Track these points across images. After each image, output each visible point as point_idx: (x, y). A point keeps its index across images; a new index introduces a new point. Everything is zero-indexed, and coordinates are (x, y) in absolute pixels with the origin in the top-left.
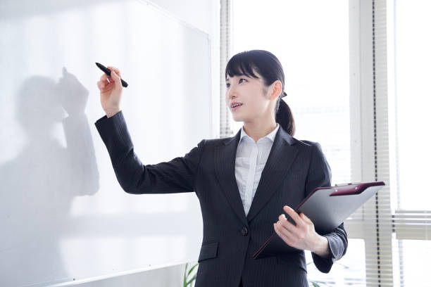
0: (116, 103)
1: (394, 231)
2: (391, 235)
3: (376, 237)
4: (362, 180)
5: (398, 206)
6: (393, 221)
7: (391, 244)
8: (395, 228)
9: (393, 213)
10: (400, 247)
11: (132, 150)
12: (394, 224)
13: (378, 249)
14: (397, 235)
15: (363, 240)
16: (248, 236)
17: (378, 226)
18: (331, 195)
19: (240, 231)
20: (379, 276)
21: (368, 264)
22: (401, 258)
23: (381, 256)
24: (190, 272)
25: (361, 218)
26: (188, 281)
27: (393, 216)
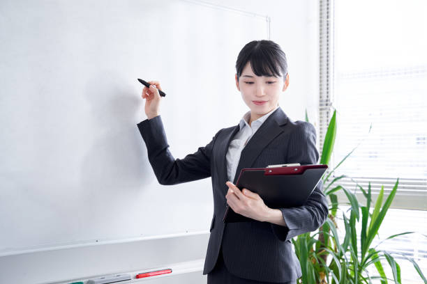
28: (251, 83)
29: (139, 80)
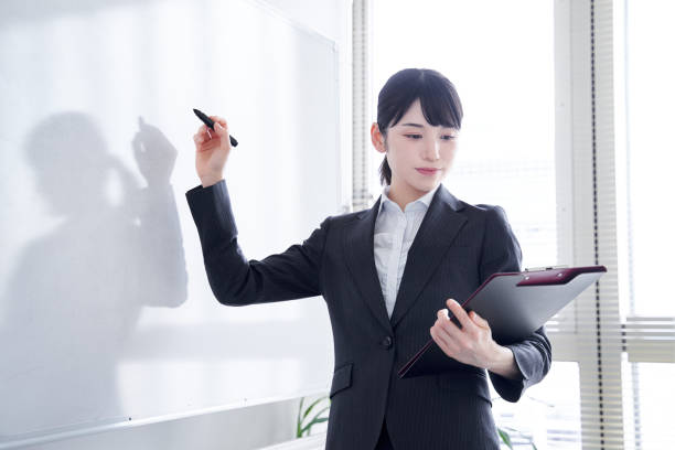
0: (218, 168)
1: (624, 349)
2: (619, 356)
3: (597, 359)
4: (575, 263)
5: (632, 310)
6: (624, 334)
7: (619, 370)
8: (626, 345)
9: (624, 322)
10: (635, 374)
11: (235, 240)
12: (625, 337)
13: (600, 377)
14: (630, 356)
15: (576, 364)
16: (393, 350)
17: (599, 341)
18: (519, 285)
19: (381, 343)
20: (602, 420)
21: (585, 401)
22: (636, 391)
23: (604, 388)
24: (307, 413)
25: (574, 330)
26: (303, 427)
27: (623, 327)
28: (416, 137)
29: (195, 111)
